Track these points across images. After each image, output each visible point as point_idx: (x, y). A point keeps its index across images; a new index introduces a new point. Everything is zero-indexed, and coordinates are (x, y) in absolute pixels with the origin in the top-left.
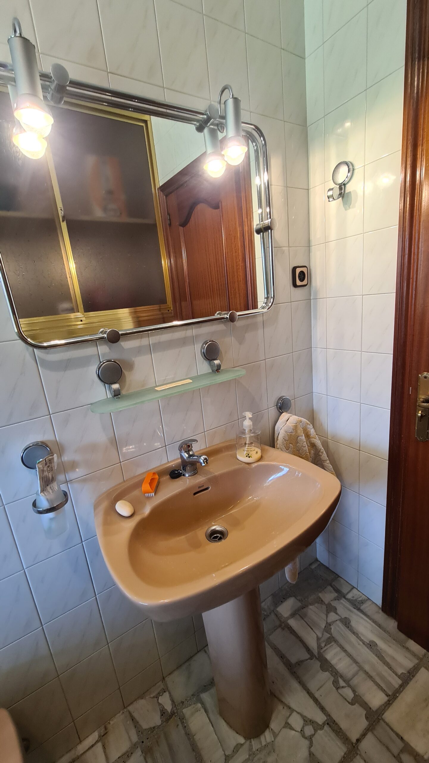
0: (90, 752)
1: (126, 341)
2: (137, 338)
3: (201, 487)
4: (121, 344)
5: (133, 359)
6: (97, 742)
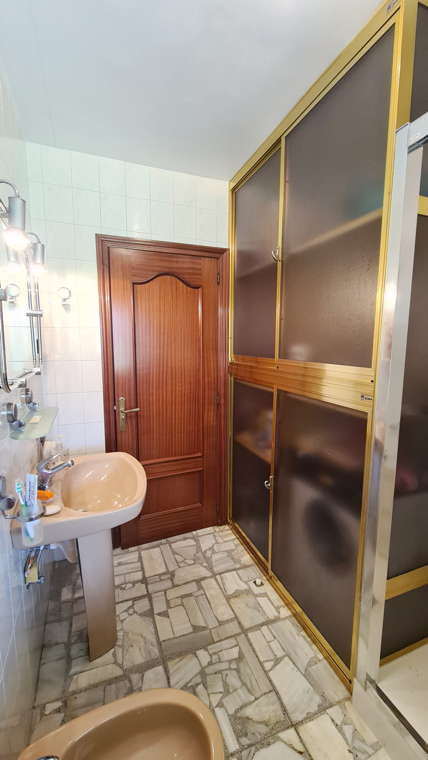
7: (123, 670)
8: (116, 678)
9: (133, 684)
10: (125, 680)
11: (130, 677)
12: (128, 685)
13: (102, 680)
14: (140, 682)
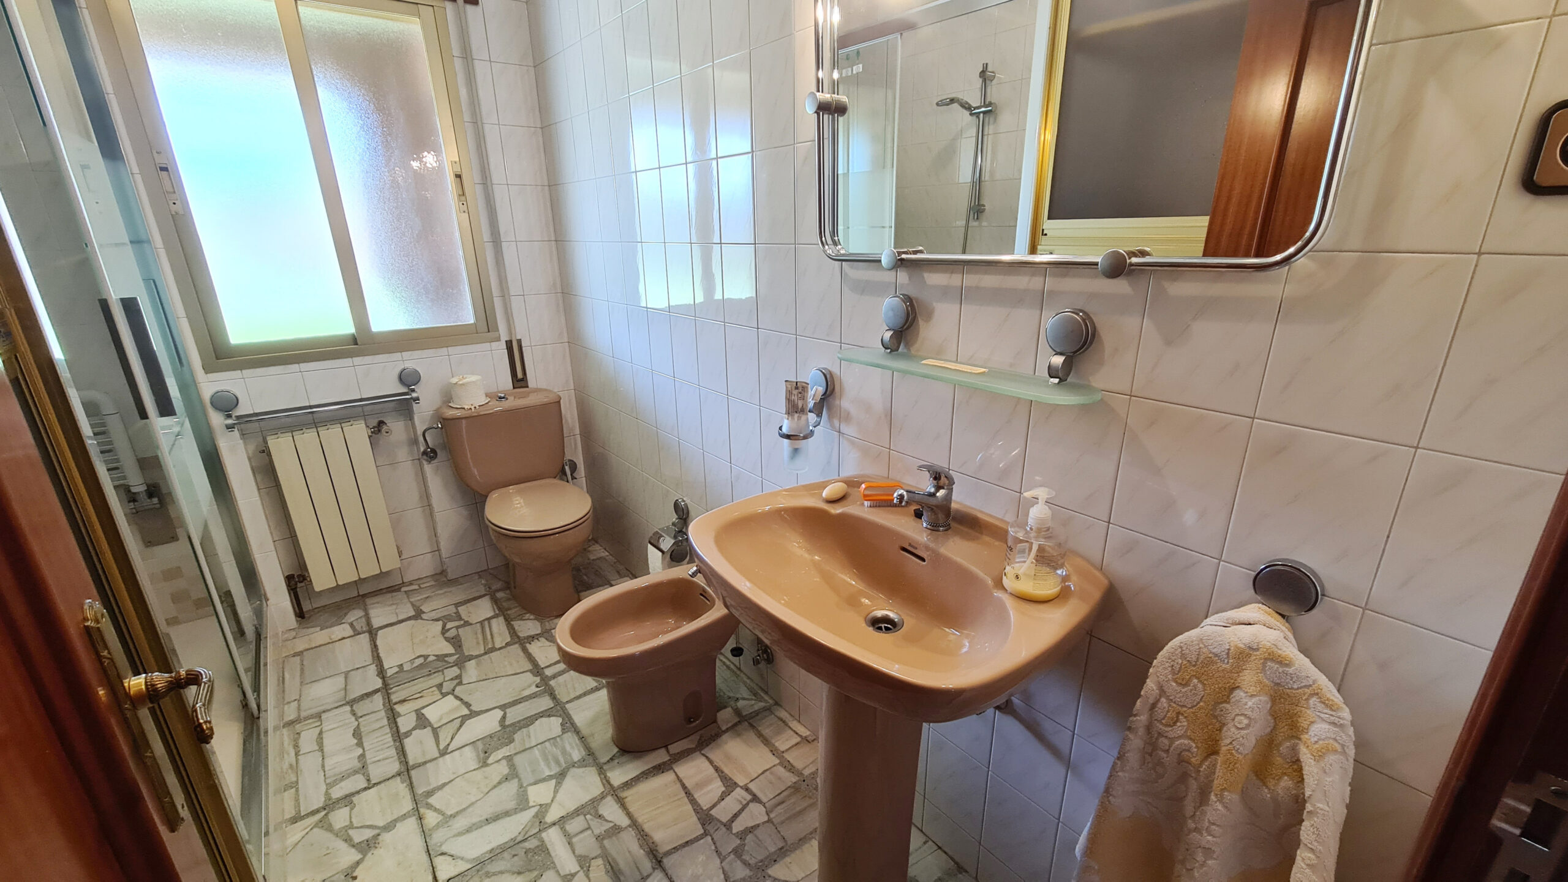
0: (792, 733)
1: (930, 272)
2: (945, 272)
3: (912, 546)
4: (923, 277)
5: (934, 304)
6: (800, 736)
7: (770, 876)
8: (775, 861)
9: (739, 862)
10: (756, 863)
11: (751, 870)
12: (746, 857)
13: (797, 852)
14: (727, 868)
